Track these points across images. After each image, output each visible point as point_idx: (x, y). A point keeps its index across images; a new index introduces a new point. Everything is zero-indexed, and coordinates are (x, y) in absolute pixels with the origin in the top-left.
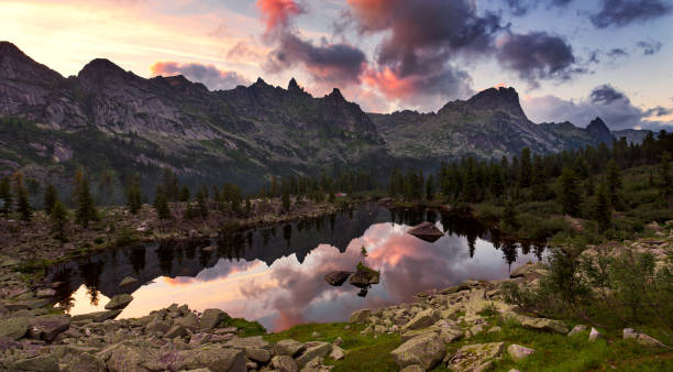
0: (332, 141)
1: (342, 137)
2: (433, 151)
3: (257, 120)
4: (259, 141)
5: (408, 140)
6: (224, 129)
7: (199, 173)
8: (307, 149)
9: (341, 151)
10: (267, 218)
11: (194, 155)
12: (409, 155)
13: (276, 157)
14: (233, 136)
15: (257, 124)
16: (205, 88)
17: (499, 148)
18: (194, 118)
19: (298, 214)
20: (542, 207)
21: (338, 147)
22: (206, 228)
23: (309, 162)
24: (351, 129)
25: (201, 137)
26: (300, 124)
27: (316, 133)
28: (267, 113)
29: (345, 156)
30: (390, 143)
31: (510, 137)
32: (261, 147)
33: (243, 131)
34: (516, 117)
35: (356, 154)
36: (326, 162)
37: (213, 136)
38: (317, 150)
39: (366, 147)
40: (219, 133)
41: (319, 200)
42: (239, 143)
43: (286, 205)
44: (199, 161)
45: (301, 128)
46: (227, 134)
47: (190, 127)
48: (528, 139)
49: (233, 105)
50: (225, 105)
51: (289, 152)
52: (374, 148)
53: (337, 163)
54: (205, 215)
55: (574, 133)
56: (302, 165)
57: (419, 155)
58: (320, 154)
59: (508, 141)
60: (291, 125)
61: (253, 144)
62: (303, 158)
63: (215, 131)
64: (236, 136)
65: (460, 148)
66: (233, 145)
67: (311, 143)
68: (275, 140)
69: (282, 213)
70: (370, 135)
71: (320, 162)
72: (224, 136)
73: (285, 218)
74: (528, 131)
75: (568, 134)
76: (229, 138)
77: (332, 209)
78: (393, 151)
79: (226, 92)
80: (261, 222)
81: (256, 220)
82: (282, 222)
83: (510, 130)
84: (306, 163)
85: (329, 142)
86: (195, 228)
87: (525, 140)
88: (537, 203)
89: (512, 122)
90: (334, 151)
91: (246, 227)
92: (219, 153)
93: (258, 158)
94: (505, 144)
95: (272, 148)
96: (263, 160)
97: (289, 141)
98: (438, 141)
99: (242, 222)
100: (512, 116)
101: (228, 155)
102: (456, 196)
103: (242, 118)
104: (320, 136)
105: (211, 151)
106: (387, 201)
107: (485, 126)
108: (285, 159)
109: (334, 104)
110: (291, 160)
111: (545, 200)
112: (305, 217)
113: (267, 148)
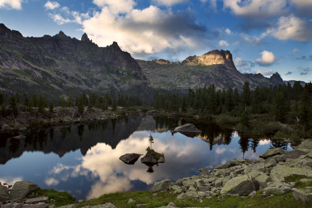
0: (111, 76)
1: (117, 73)
2: (178, 86)
3: (57, 58)
4: (58, 72)
5: (162, 78)
6: (33, 63)
7: (11, 92)
8: (92, 80)
9: (116, 82)
10: (66, 119)
11: (8, 79)
12: (162, 87)
13: (70, 84)
14: (38, 68)
15: (57, 61)
16: (21, 35)
17: (219, 86)
18: (10, 54)
19: (90, 117)
20: (261, 117)
21: (114, 80)
22: (17, 124)
23: (94, 89)
24: (124, 69)
25: (15, 67)
26: (88, 63)
27: (99, 69)
28: (65, 55)
29: (118, 86)
30: (151, 79)
31: (226, 80)
32: (59, 77)
33: (47, 65)
34: (231, 69)
35: (127, 85)
36: (106, 89)
37: (24, 67)
38: (100, 81)
39: (134, 81)
40: (29, 65)
41: (105, 109)
42: (44, 73)
43: (81, 111)
44: (12, 83)
45: (89, 66)
46: (34, 66)
47: (6, 60)
48: (237, 82)
49: (40, 47)
50: (35, 47)
51: (79, 81)
52: (139, 82)
53: (112, 90)
54: (16, 114)
55: (264, 80)
56: (88, 90)
57: (169, 88)
58: (101, 84)
59: (225, 82)
60: (82, 63)
61: (54, 75)
62: (89, 86)
63: (26, 64)
64: (42, 69)
65: (195, 85)
66: (38, 74)
67: (95, 77)
68: (70, 73)
69: (77, 116)
70: (137, 74)
71: (101, 89)
72: (33, 68)
73: (79, 119)
74: (237, 77)
75: (260, 81)
76: (36, 69)
77: (114, 115)
78: (152, 85)
79: (36, 38)
80: (61, 122)
81: (57, 120)
82: (77, 122)
83: (227, 76)
84: (90, 89)
85: (108, 76)
86: (7, 123)
87: (235, 83)
88: (257, 115)
89: (228, 71)
90: (110, 82)
91: (49, 125)
92: (28, 80)
93: (57, 84)
94: (224, 84)
95: (67, 78)
96: (61, 86)
97: (80, 74)
98: (182, 80)
99: (46, 121)
100: (228, 67)
101: (35, 80)
102: (202, 111)
103: (46, 57)
104: (102, 72)
105: (22, 78)
106: (153, 112)
107: (211, 73)
108: (76, 86)
109: (113, 52)
110: (80, 86)
111: (261, 113)
112: (95, 120)
113: (64, 78)
